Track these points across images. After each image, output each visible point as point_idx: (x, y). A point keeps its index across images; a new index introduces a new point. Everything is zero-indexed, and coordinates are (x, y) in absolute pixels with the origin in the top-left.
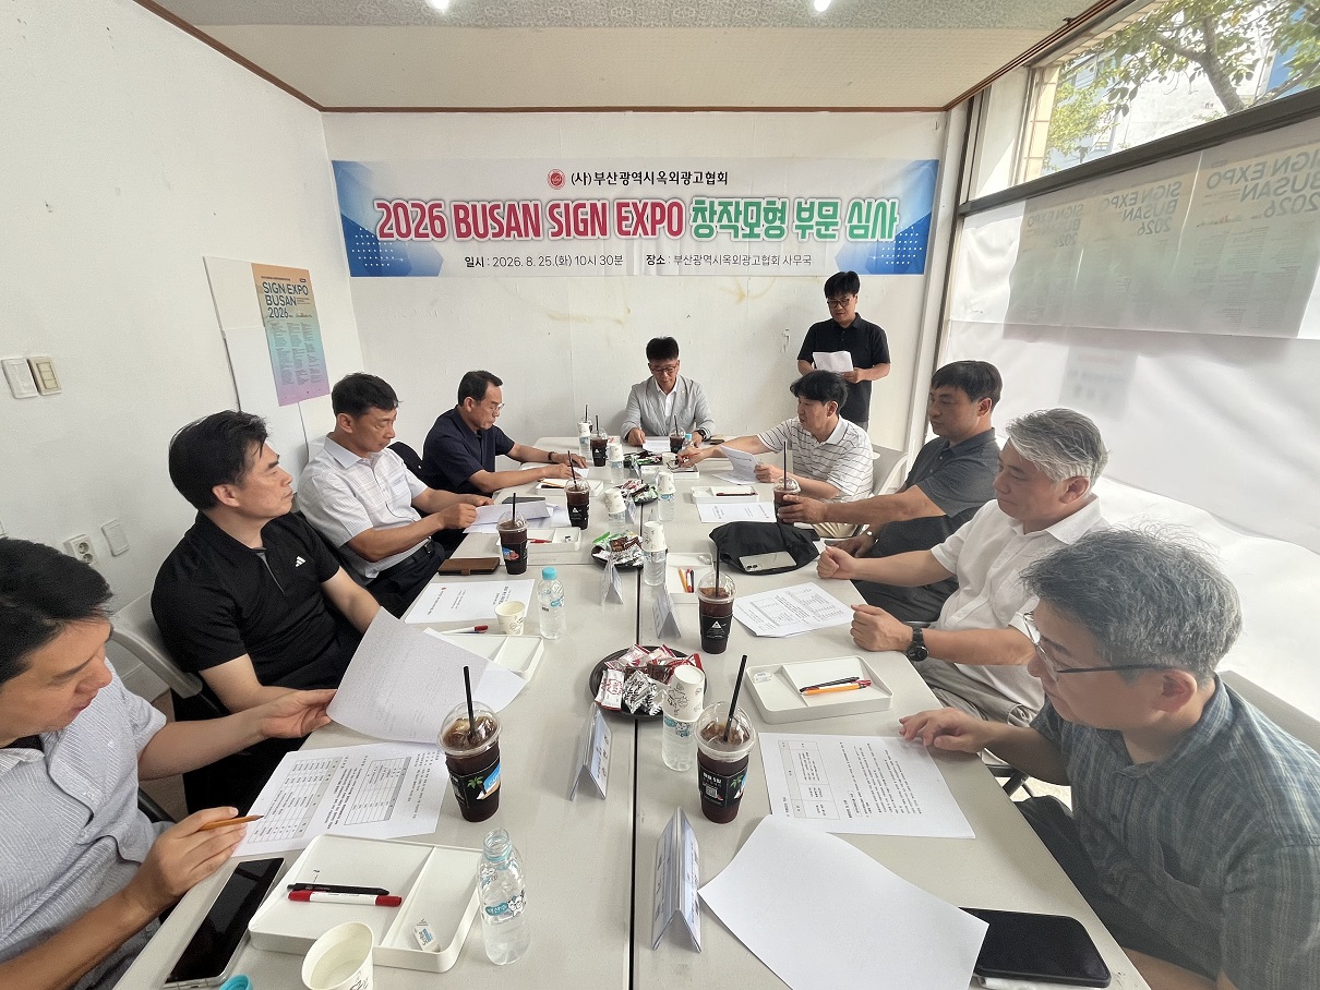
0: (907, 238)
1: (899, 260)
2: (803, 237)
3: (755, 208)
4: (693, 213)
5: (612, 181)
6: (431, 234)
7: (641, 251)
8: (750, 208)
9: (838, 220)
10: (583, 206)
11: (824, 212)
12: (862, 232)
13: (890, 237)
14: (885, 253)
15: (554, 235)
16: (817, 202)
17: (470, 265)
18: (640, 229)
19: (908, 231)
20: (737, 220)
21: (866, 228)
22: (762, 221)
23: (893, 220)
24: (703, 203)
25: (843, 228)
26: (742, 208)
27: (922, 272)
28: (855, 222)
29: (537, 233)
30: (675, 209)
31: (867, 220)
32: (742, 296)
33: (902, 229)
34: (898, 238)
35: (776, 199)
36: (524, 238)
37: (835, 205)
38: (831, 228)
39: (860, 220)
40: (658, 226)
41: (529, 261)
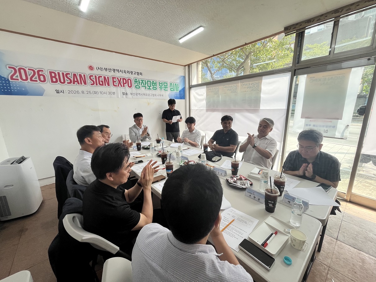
0: (181, 92)
2: (161, 90)
3: (149, 82)
4: (134, 82)
5: (110, 71)
7: (120, 90)
9: (168, 86)
10: (101, 77)
11: (165, 85)
12: (173, 90)
13: (178, 91)
14: (178, 95)
15: (91, 84)
16: (163, 82)
17: (58, 92)
18: (120, 85)
19: (181, 90)
20: (145, 85)
22: (151, 85)
23: (178, 88)
25: (169, 89)
26: (146, 82)
27: (185, 99)
28: (171, 87)
29: (85, 84)
30: (129, 81)
31: (173, 87)
32: (149, 104)
33: (180, 89)
35: (154, 81)
36: (80, 85)
37: (167, 83)
38: (166, 88)
40: (125, 85)
41: (83, 92)
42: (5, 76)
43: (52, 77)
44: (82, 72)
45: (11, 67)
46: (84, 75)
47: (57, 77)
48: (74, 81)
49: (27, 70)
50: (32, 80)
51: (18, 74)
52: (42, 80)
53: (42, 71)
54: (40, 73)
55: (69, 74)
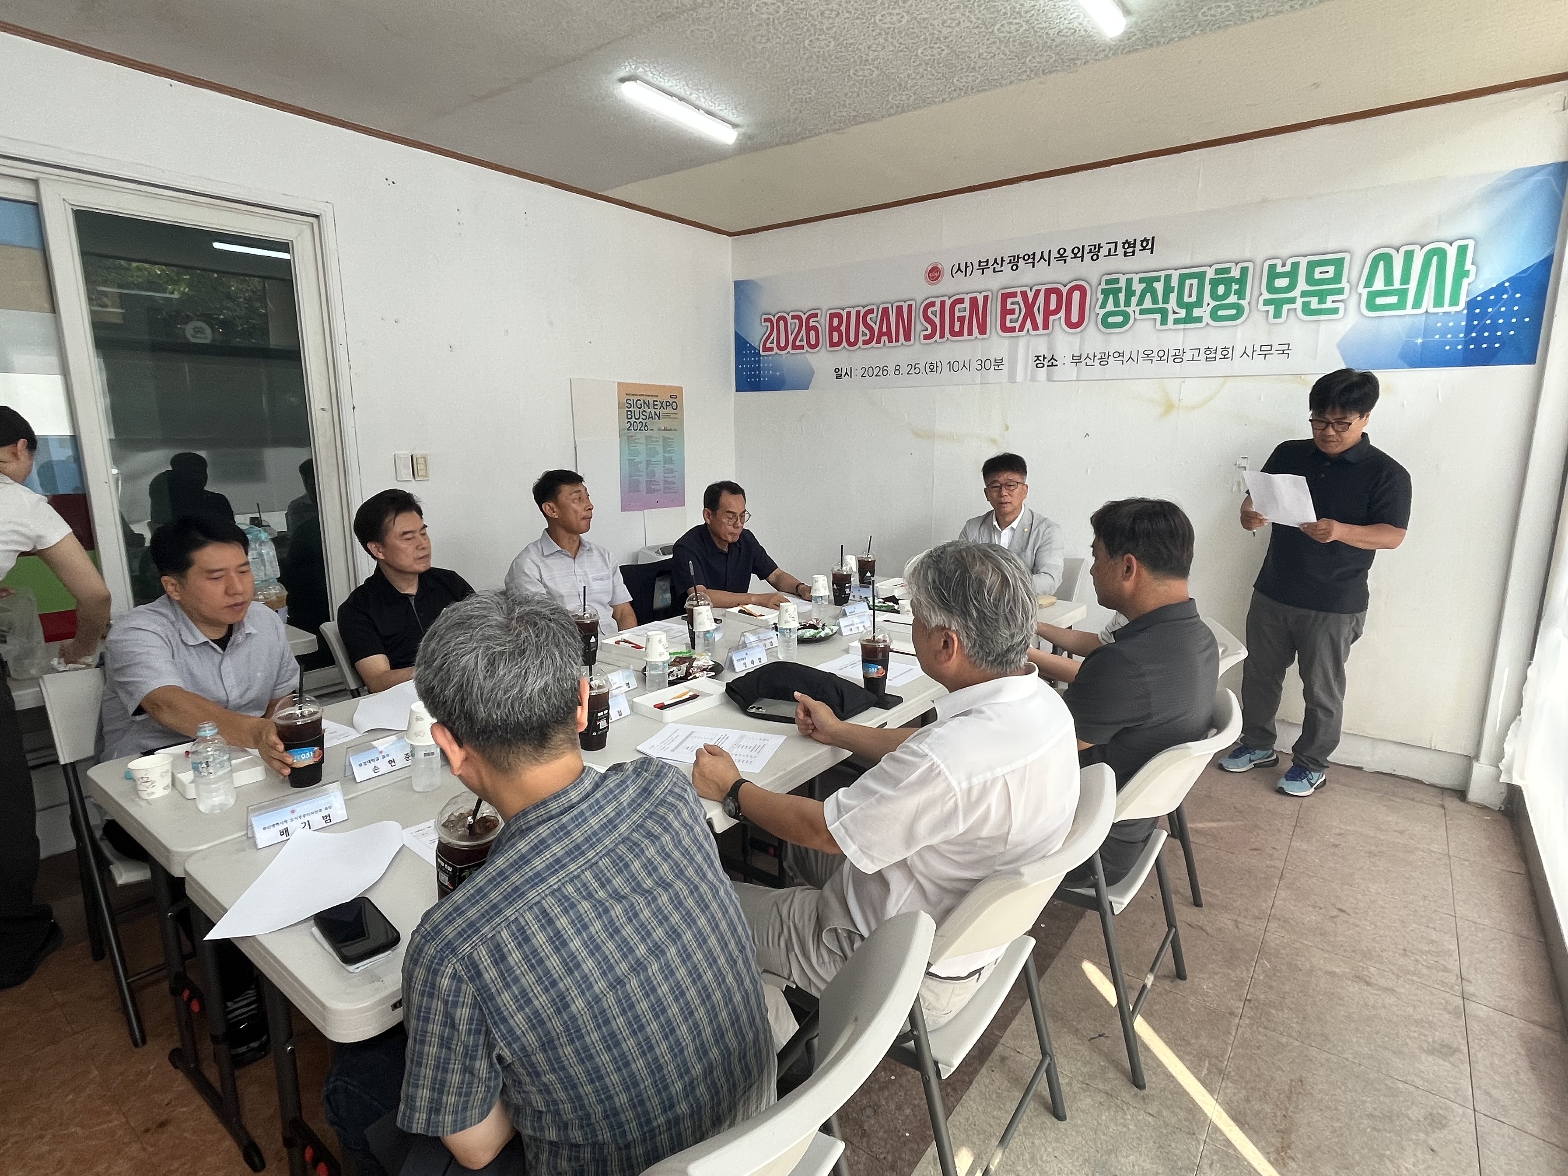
0: (1493, 304)
1: (1478, 341)
2: (1277, 315)
3: (1195, 282)
4: (1101, 297)
5: (998, 267)
6: (806, 347)
7: (1028, 349)
8: (1188, 282)
9: (1344, 284)
10: (961, 301)
11: (1317, 276)
12: (1393, 300)
13: (1454, 302)
14: (1444, 332)
15: (926, 337)
16: (1303, 263)
17: (839, 377)
18: (1028, 324)
19: (1499, 289)
20: (1166, 300)
21: (1402, 294)
22: (1207, 298)
23: (1461, 274)
24: (1116, 281)
25: (1355, 298)
26: (1174, 283)
27: (1531, 361)
28: (1379, 284)
29: (908, 338)
30: (1076, 295)
31: (1405, 279)
32: (1169, 407)
33: (1482, 286)
34: (1472, 304)
35: (1232, 265)
36: (894, 344)
37: (1339, 264)
38: (1330, 298)
39: (1389, 280)
40: (1051, 318)
41: (898, 368)
42: (756, 346)
43: (832, 329)
44: (904, 297)
45: (766, 320)
46: (910, 306)
47: (843, 328)
48: (881, 334)
49: (789, 318)
50: (795, 347)
51: (774, 334)
52: (813, 342)
53: (816, 315)
54: (811, 324)
55: (871, 312)
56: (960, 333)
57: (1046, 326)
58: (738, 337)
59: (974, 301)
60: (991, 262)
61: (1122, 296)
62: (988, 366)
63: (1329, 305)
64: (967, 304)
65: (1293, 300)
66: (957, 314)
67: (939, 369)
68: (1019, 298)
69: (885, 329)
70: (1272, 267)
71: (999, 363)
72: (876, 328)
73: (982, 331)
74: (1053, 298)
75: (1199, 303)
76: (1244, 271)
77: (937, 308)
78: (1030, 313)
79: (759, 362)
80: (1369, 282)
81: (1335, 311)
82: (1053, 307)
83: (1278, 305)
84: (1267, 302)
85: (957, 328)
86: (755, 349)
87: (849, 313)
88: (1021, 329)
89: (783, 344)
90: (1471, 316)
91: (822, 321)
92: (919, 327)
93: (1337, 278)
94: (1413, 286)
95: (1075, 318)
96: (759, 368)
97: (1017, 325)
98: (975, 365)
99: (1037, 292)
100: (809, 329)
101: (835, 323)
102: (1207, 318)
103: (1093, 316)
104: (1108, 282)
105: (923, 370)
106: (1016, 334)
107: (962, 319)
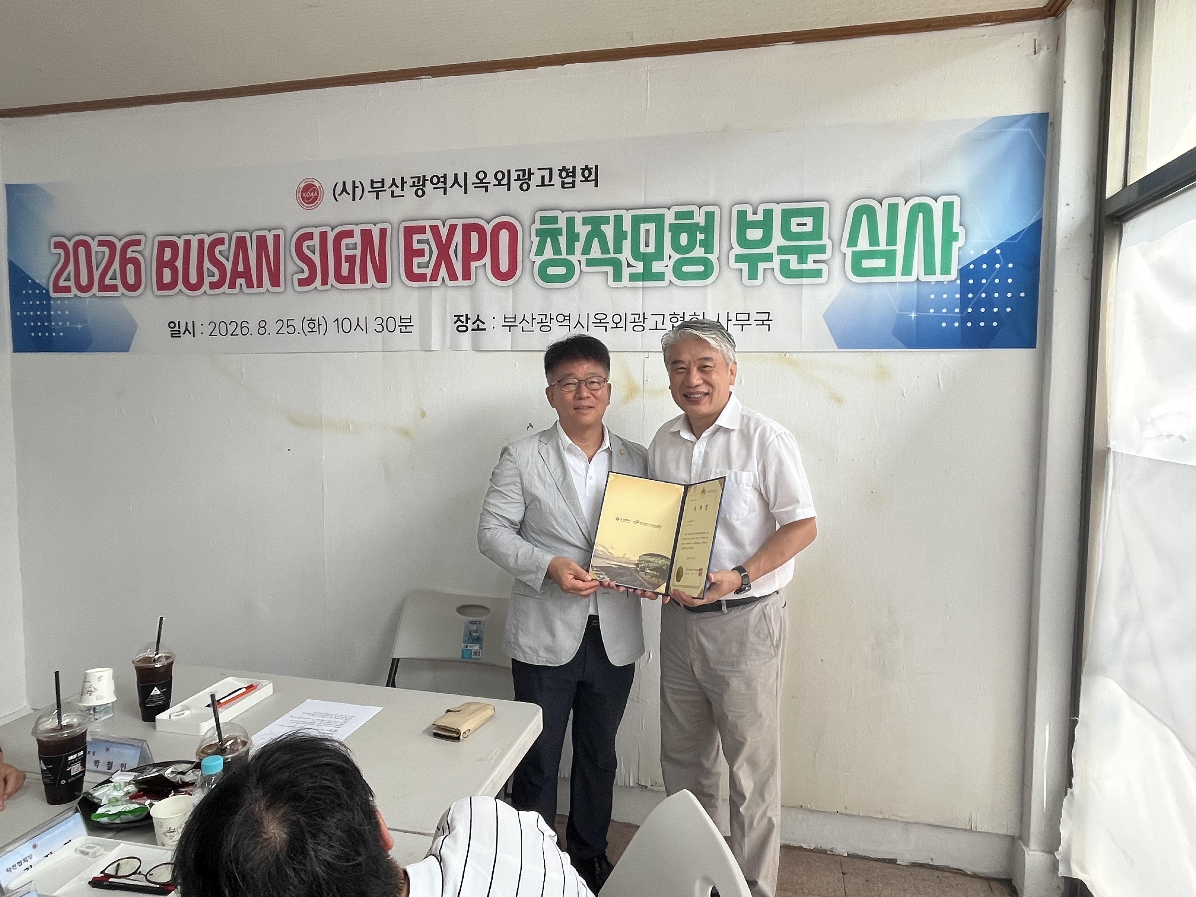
0: (987, 274)
1: (975, 317)
2: (753, 275)
3: (652, 227)
4: (536, 240)
5: (397, 192)
6: (121, 288)
7: (445, 308)
8: (643, 227)
9: (825, 241)
10: (350, 234)
11: (794, 228)
12: (880, 263)
13: (946, 270)
14: (938, 304)
15: (303, 283)
16: (777, 210)
17: (176, 334)
18: (443, 272)
19: (990, 257)
20: (618, 249)
21: (890, 256)
22: (668, 249)
23: (949, 237)
24: (554, 220)
25: (838, 258)
26: (627, 226)
27: (1031, 344)
28: (863, 244)
29: (275, 281)
30: (504, 235)
31: (892, 239)
32: (632, 390)
33: (973, 254)
34: (964, 273)
35: (694, 208)
36: (255, 290)
37: (817, 214)
38: (811, 258)
39: (874, 240)
40: (473, 264)
41: (262, 327)
42: (43, 282)
43: (161, 264)
44: (270, 224)
45: (58, 245)
46: (277, 238)
47: (179, 264)
48: (236, 273)
49: (94, 245)
50: (103, 288)
51: (71, 267)
52: (131, 280)
53: (137, 243)
54: (129, 254)
55: (221, 241)
56: (350, 279)
57: (467, 276)
58: (13, 268)
59: (366, 235)
60: (388, 182)
61: (563, 240)
62: (391, 327)
63: (810, 265)
64: (357, 239)
65: (768, 258)
66: (345, 252)
67: (323, 328)
68: (429, 235)
69: (241, 268)
70: (742, 214)
71: (406, 323)
72: (229, 266)
73: (381, 277)
74: (474, 237)
75: (659, 255)
76: (710, 216)
77: (316, 241)
78: (444, 256)
79: (48, 308)
80: (853, 241)
81: (817, 273)
82: (474, 248)
83: (752, 261)
84: (739, 258)
85: (345, 272)
86: (40, 288)
87: (187, 243)
88: (434, 278)
89: (84, 281)
90: (964, 289)
91: (147, 253)
92: (291, 268)
93: (817, 233)
94: (900, 248)
95: (504, 267)
96: (49, 318)
97: (428, 272)
98: (373, 325)
99: (452, 228)
100: (124, 262)
101: (168, 254)
102: (669, 275)
103: (528, 265)
104: (544, 221)
105: (299, 329)
106: (428, 283)
107: (351, 259)
